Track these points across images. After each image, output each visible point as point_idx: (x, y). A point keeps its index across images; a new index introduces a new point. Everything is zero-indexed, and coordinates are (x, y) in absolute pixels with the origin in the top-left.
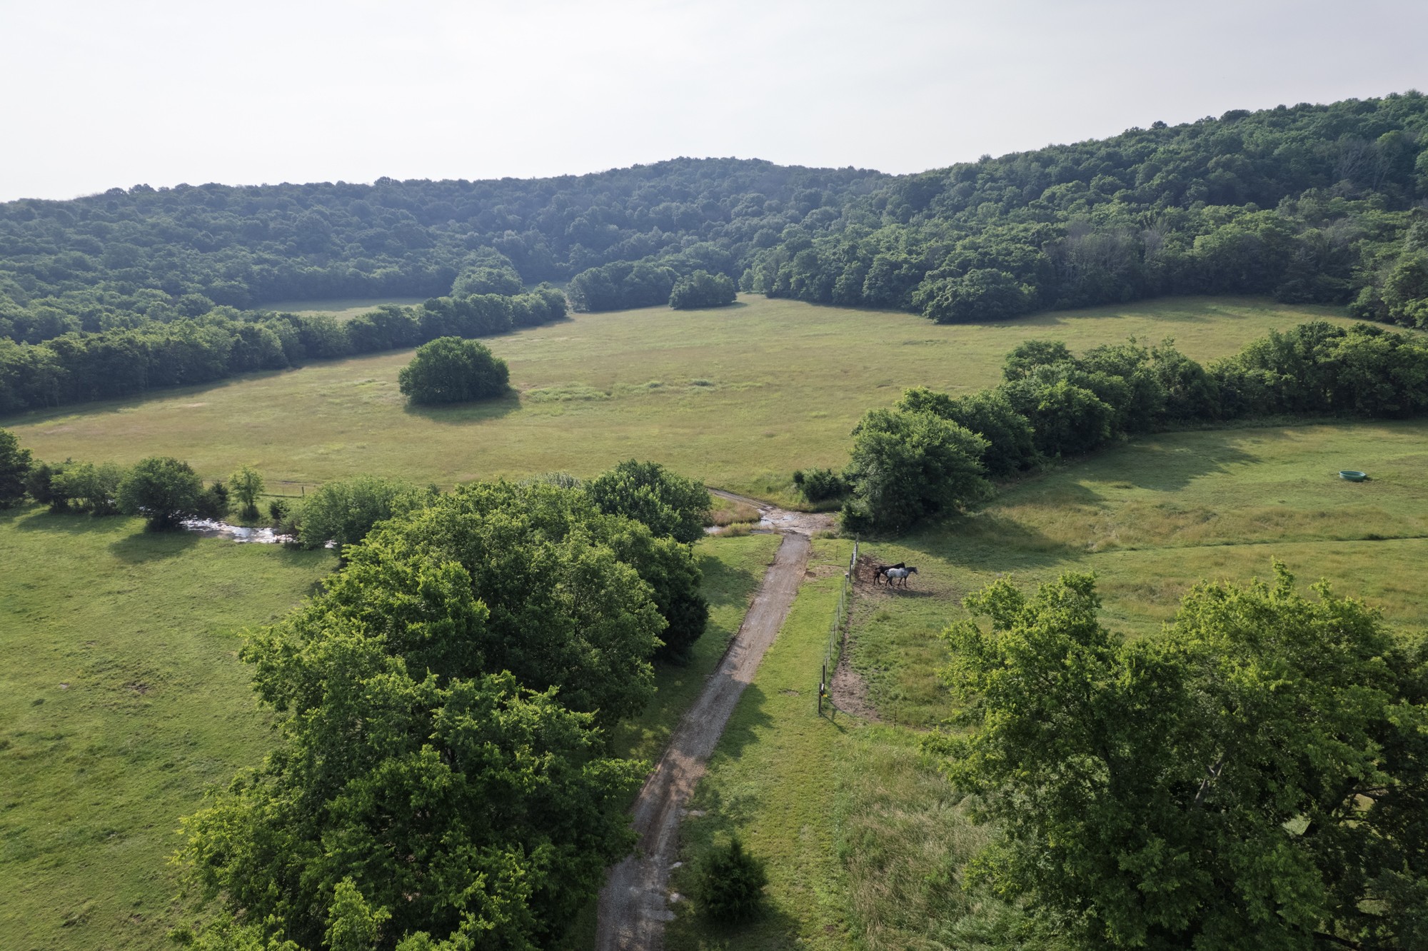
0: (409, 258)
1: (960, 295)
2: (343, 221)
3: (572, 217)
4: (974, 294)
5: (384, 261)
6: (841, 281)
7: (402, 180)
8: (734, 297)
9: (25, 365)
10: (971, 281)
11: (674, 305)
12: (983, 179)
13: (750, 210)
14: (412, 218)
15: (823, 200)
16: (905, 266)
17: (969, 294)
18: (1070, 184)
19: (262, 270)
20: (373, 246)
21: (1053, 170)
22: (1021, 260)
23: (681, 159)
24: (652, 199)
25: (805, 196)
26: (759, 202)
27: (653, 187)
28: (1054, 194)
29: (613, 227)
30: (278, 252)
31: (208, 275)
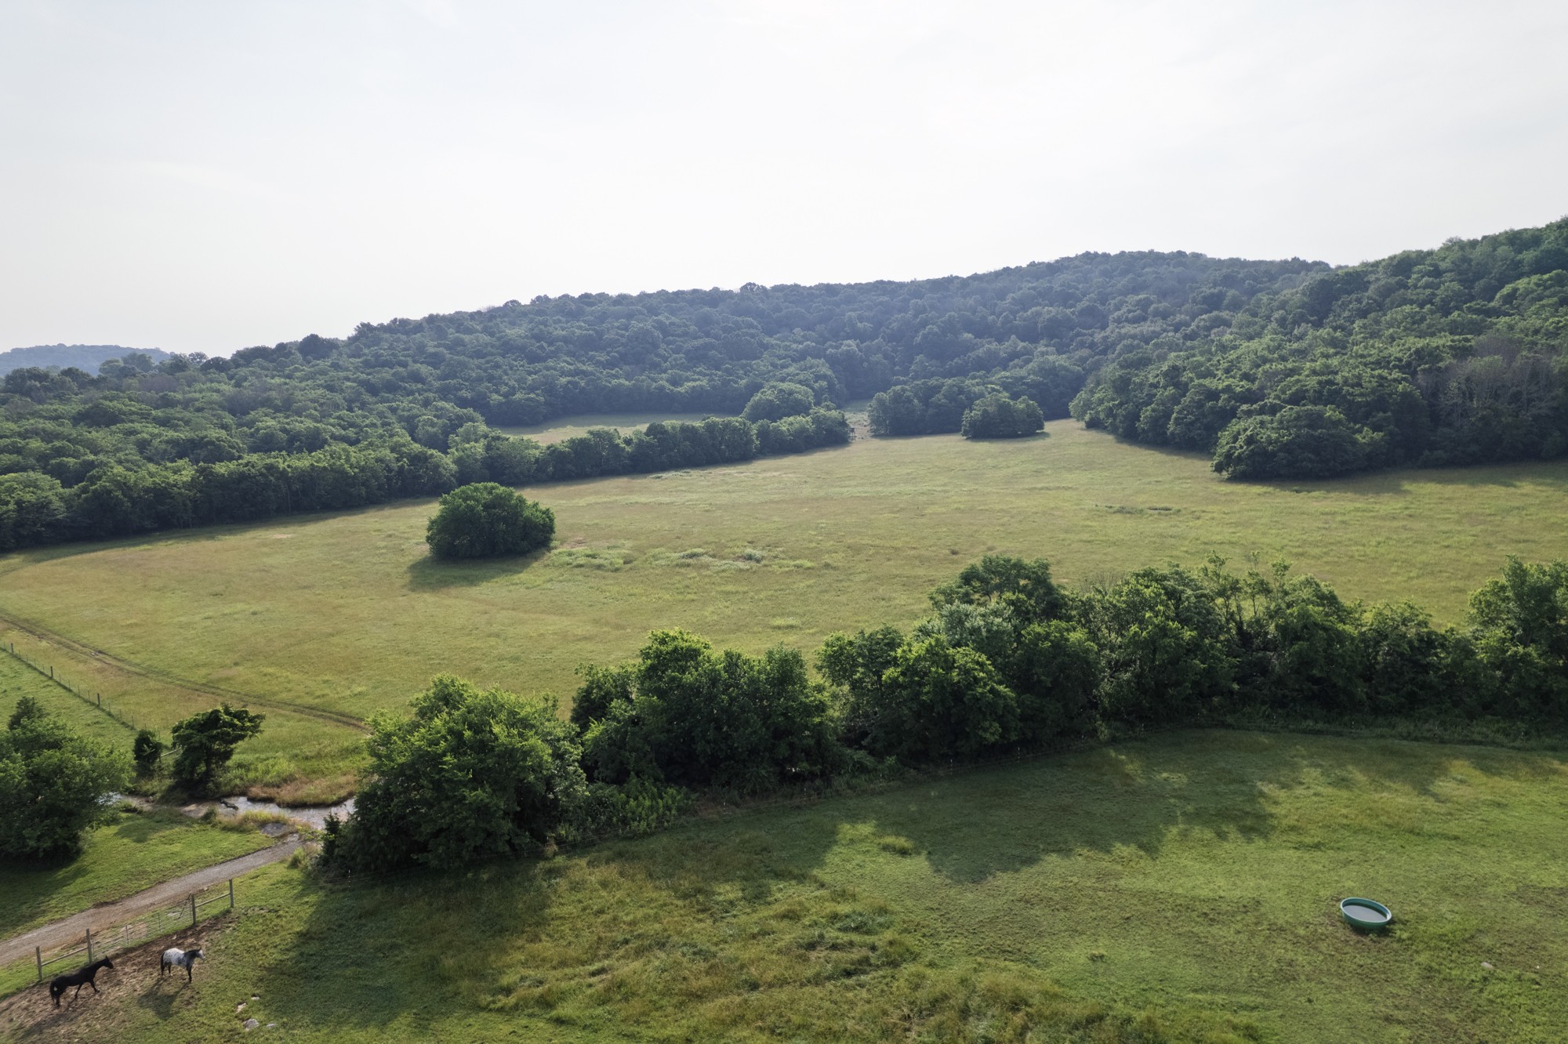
0: (727, 371)
1: (1257, 442)
2: (679, 331)
3: (924, 324)
4: (1277, 441)
5: (700, 373)
6: (1146, 413)
7: (768, 285)
8: (1041, 427)
9: (165, 488)
10: (1281, 422)
11: (965, 433)
12: (1420, 272)
13: (1130, 315)
14: (757, 328)
15: (1226, 302)
16: (1224, 396)
17: (1270, 442)
18: (1546, 276)
19: (569, 382)
20: (696, 357)
21: (1528, 256)
22: (1374, 391)
23: (1088, 254)
24: (1023, 304)
25: (1204, 297)
26: (1144, 305)
27: (1034, 288)
28: (1515, 290)
29: (968, 336)
30: (598, 363)
31: (514, 388)
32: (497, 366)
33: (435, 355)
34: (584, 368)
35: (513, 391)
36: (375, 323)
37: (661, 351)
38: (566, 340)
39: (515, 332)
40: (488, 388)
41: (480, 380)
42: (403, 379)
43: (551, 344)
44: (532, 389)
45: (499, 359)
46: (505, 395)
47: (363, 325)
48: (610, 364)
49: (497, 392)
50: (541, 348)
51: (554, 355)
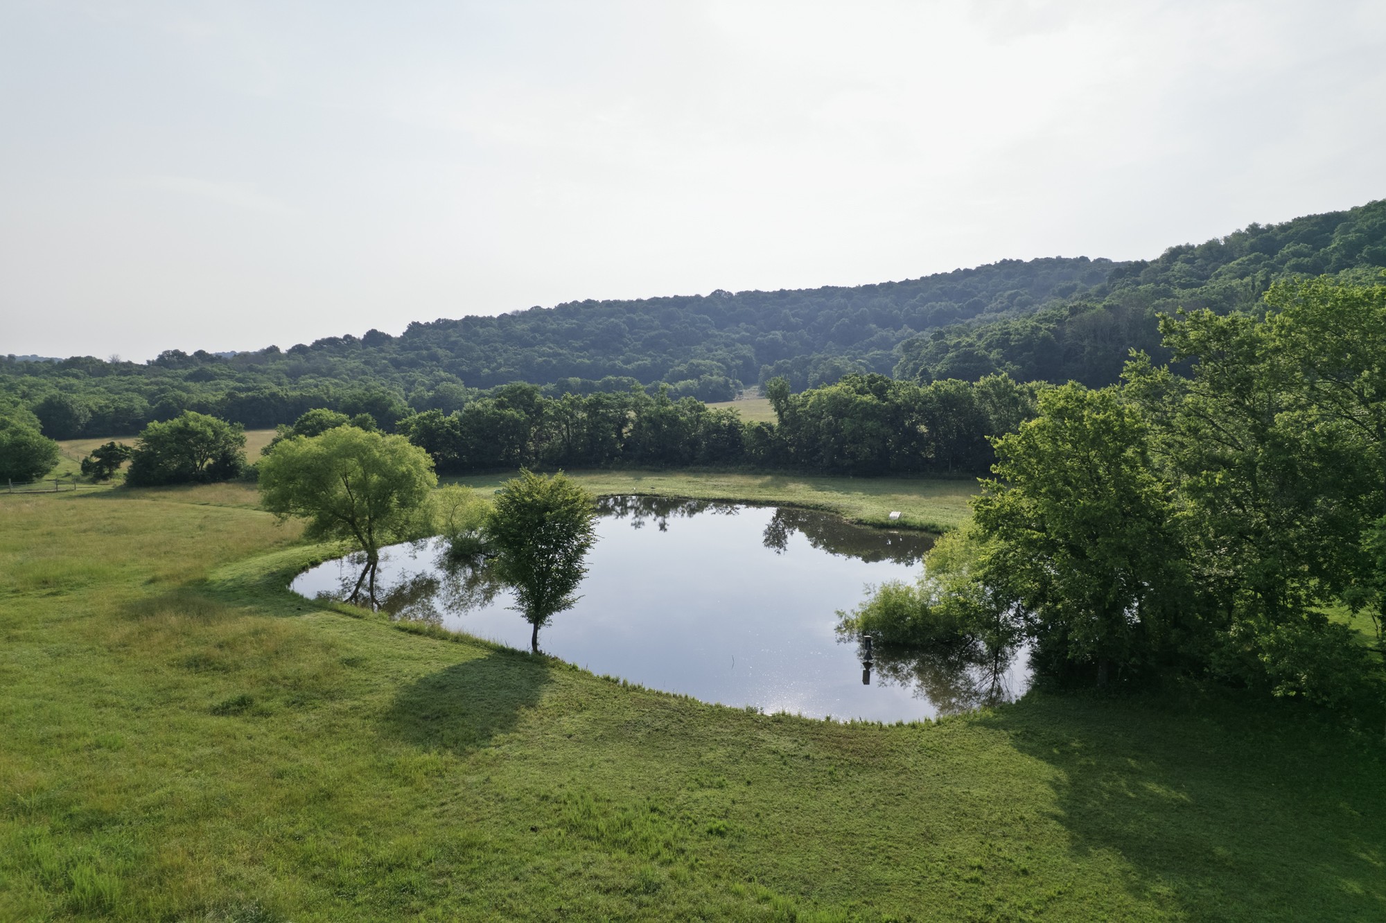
2: (647, 325)
14: (709, 323)
20: (651, 344)
30: (573, 348)
32: (496, 350)
33: (455, 343)
34: (561, 351)
35: (500, 366)
36: (422, 322)
37: (625, 340)
38: (554, 332)
39: (519, 327)
40: (483, 365)
41: (479, 359)
42: (423, 359)
43: (542, 335)
44: (513, 365)
45: (498, 345)
46: (493, 370)
47: (413, 323)
48: (581, 349)
49: (488, 367)
50: (534, 338)
51: (543, 343)
